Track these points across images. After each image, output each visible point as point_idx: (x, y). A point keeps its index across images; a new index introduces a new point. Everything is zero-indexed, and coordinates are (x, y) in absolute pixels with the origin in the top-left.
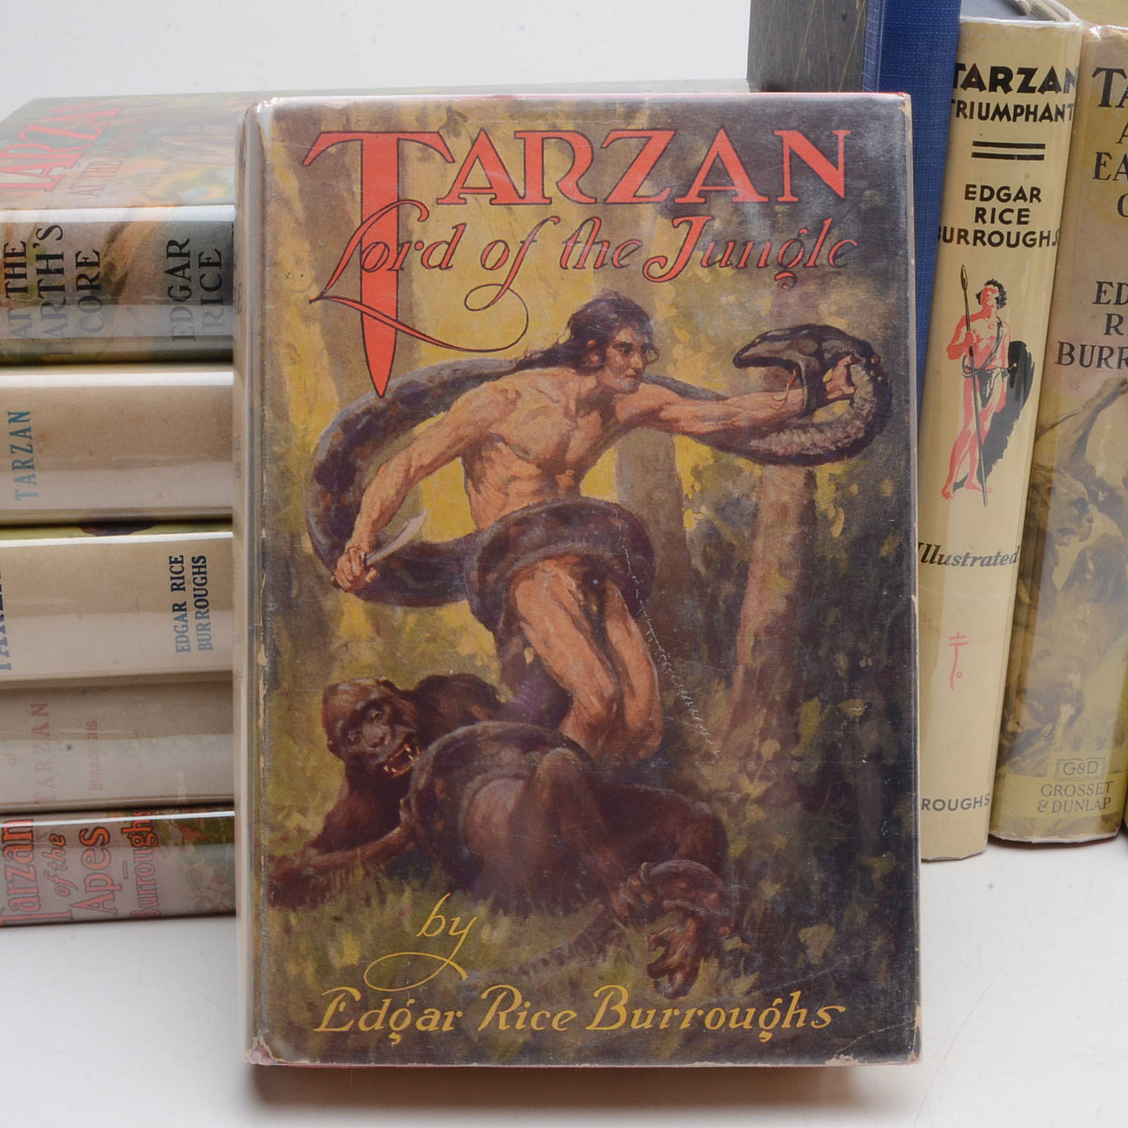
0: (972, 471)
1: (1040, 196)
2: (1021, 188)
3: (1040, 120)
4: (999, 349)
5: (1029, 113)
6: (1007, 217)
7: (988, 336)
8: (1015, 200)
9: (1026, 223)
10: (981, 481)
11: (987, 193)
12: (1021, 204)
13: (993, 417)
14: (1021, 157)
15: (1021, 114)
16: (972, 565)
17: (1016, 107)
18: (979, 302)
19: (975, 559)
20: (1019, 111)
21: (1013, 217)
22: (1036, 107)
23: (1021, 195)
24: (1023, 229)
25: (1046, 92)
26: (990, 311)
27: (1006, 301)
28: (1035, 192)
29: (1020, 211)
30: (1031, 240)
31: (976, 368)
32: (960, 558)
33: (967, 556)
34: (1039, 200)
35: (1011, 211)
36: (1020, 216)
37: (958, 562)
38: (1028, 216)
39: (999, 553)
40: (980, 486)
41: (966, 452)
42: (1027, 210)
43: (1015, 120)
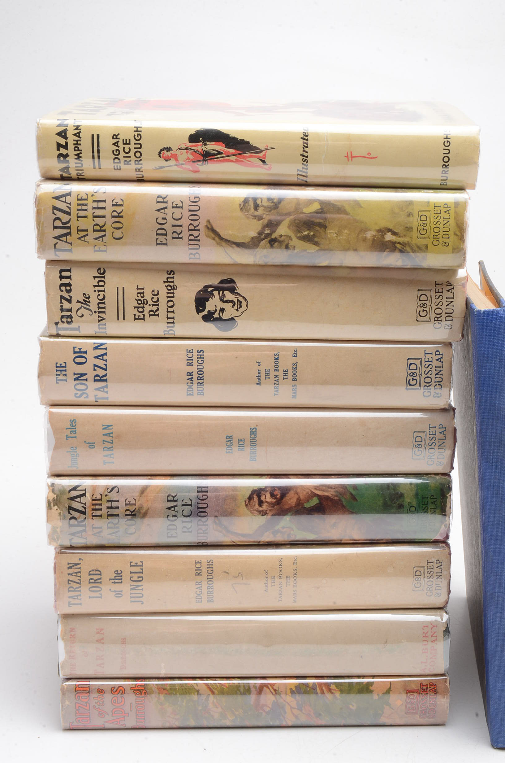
0: (255, 157)
1: (117, 134)
2: (113, 144)
3: (80, 138)
4: (192, 148)
5: (77, 144)
6: (127, 150)
7: (186, 154)
8: (119, 147)
9: (129, 140)
10: (262, 152)
11: (117, 160)
12: (120, 144)
13: (227, 148)
14: (98, 146)
15: (78, 148)
16: (307, 152)
17: (75, 150)
18: (170, 160)
19: (304, 151)
20: (76, 149)
21: (127, 147)
22: (74, 140)
23: (116, 144)
24: (133, 141)
25: (67, 136)
26: (174, 154)
27: (168, 147)
28: (115, 137)
29: (124, 144)
30: (138, 137)
31: (202, 159)
32: (303, 159)
33: (302, 155)
34: (119, 134)
35: (124, 148)
36: (126, 144)
37: (306, 160)
38: (126, 140)
39: (301, 138)
40: (264, 152)
41: (247, 160)
42: (123, 140)
43: (81, 150)
